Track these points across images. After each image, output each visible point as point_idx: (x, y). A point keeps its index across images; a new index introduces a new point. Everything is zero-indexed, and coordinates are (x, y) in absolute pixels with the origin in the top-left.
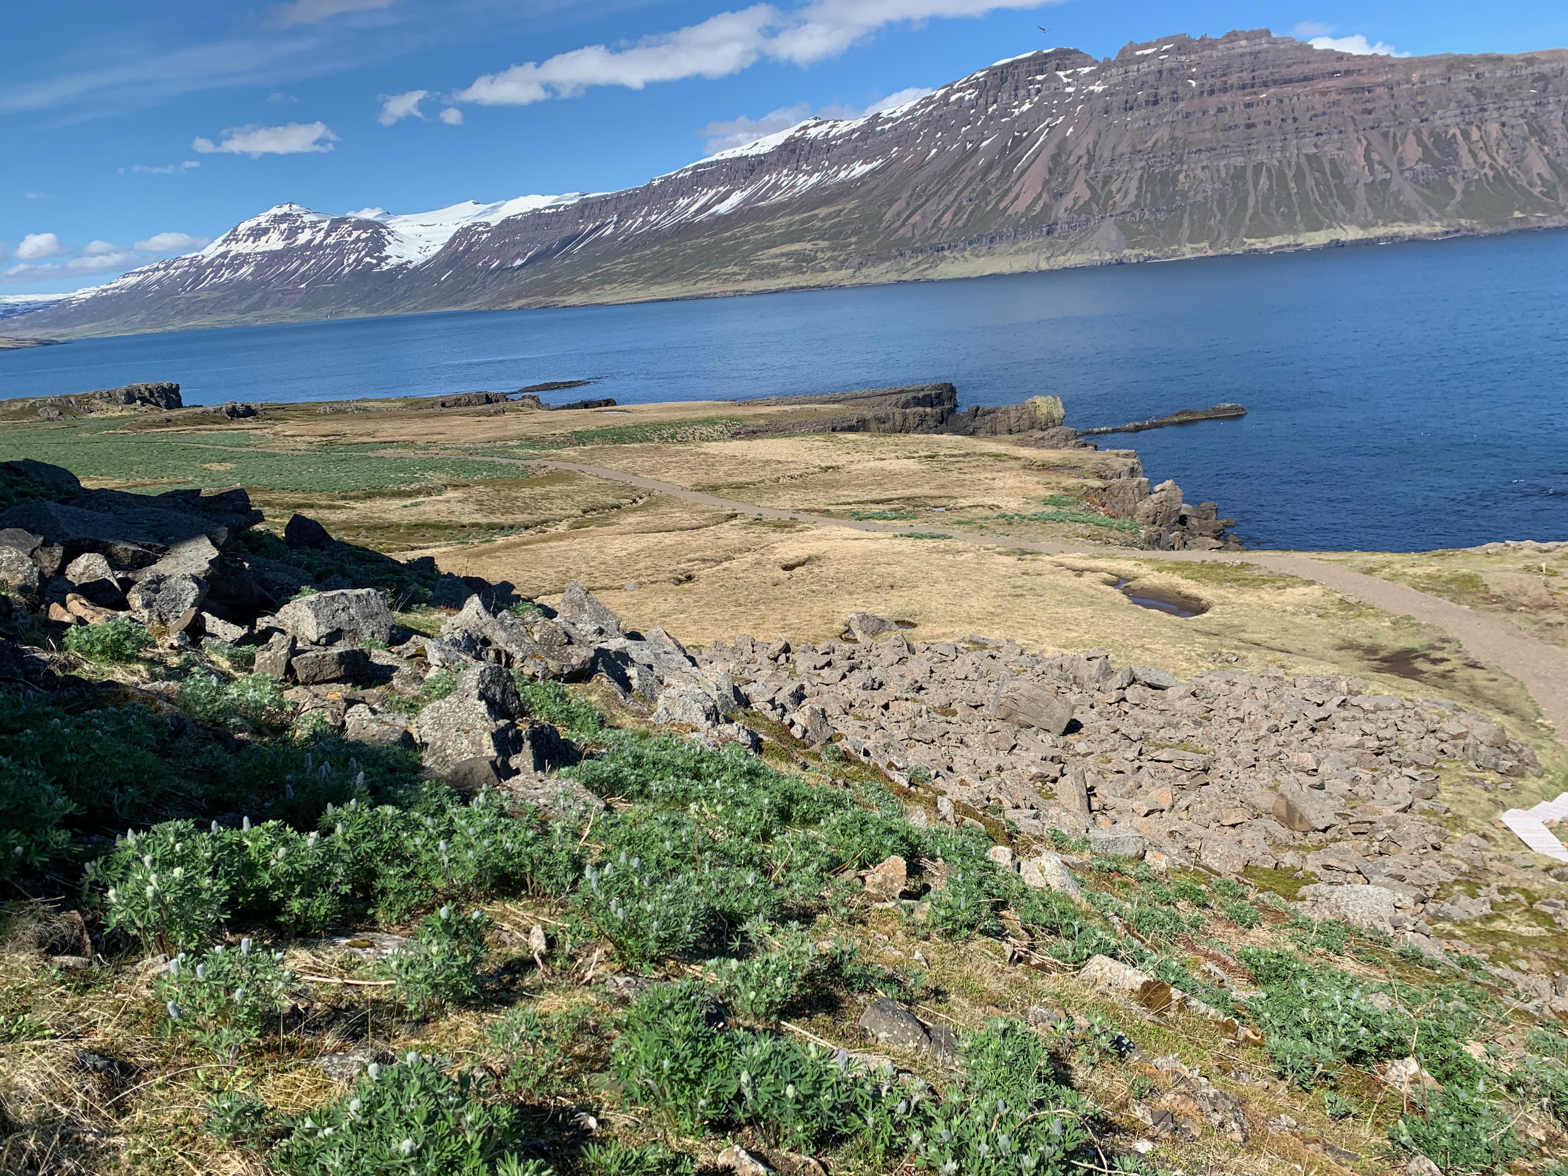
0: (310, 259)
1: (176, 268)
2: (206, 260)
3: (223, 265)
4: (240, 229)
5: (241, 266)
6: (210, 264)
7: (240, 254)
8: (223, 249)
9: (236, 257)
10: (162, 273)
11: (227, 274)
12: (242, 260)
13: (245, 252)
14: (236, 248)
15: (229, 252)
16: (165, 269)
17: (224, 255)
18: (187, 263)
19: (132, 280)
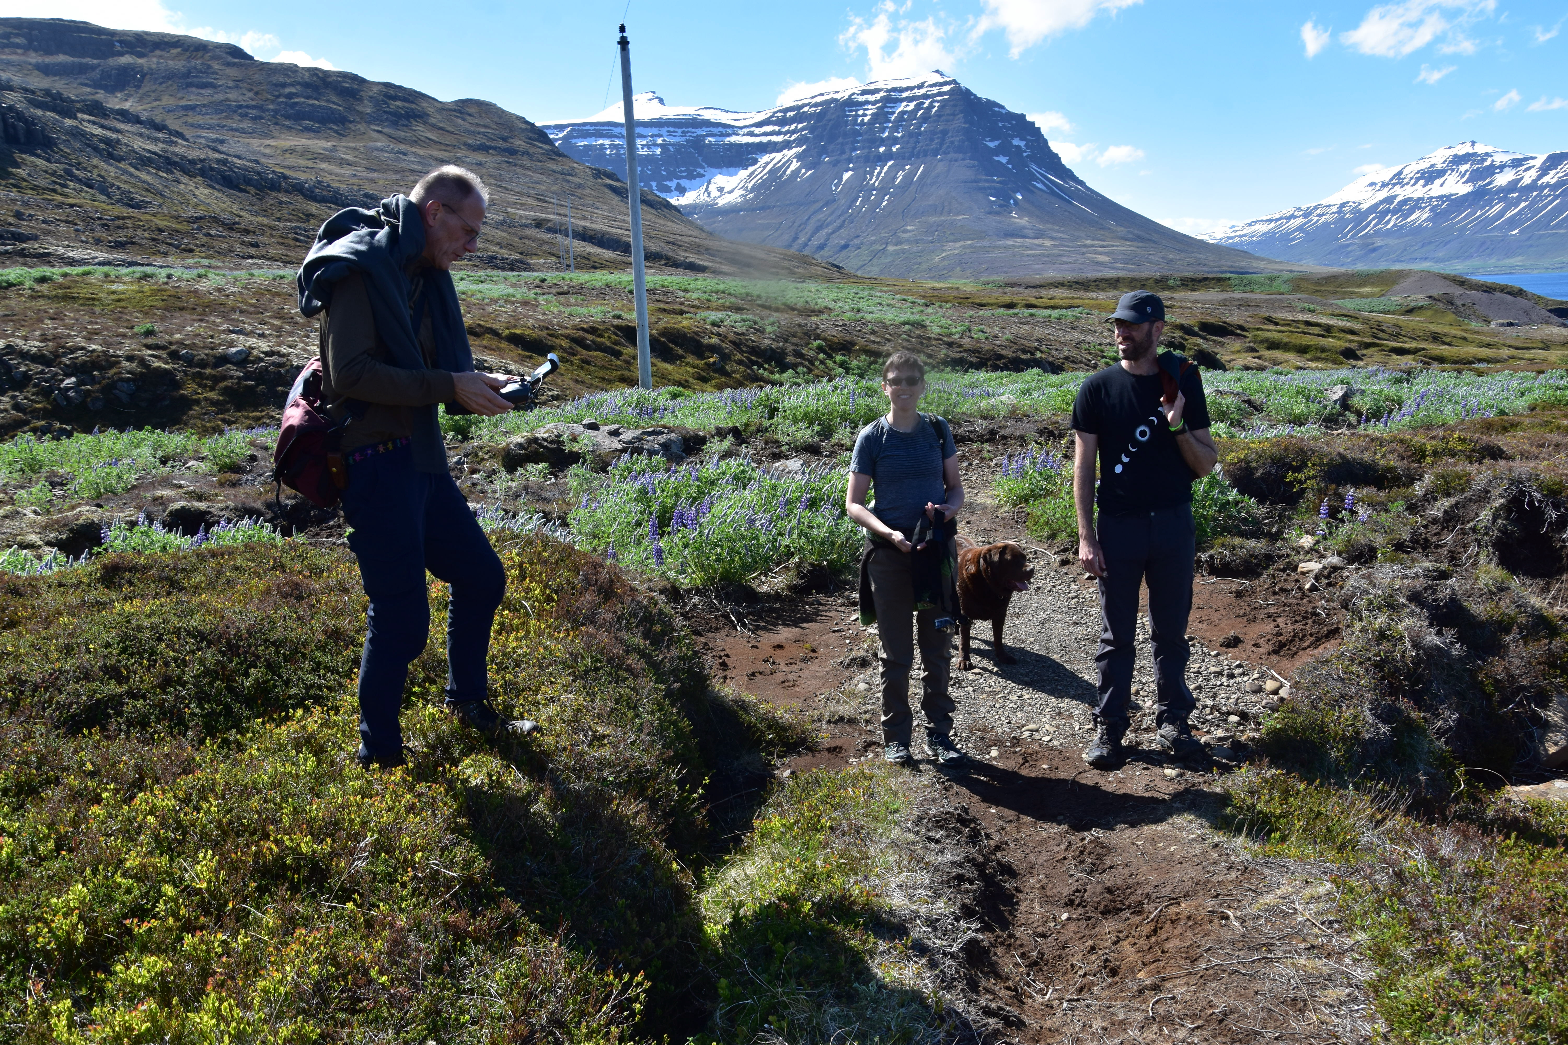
0: (1518, 201)
1: (1320, 215)
2: (1364, 207)
3: (1388, 211)
4: (1405, 172)
5: (1411, 211)
6: (1373, 209)
7: (1411, 199)
8: (1384, 194)
9: (1405, 202)
10: (1301, 220)
11: (1392, 221)
12: (1414, 204)
13: (1416, 196)
14: (1401, 193)
15: (1395, 197)
16: (1306, 215)
17: (1390, 200)
18: (1335, 209)
19: (1263, 228)
